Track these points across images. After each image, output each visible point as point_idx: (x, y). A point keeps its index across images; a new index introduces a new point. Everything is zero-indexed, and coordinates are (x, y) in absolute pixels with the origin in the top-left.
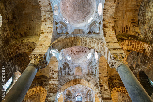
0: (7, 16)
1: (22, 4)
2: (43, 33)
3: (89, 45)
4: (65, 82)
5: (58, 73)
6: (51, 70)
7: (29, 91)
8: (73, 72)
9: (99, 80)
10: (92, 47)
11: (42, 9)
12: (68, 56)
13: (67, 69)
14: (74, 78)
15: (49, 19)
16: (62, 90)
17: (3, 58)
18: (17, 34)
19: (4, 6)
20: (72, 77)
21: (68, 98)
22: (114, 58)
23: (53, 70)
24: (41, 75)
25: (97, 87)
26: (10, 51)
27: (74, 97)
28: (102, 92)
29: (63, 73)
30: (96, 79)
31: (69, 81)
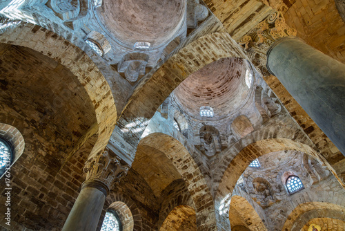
0: (26, 120)
1: (38, 81)
2: (99, 105)
3: (203, 58)
4: (223, 170)
5: (192, 160)
6: (175, 163)
7: (165, 226)
8: (230, 137)
9: (296, 118)
10: (210, 57)
11: (66, 62)
12: (205, 108)
13: (215, 139)
14: (238, 149)
15: (91, 71)
16: (224, 191)
17: (63, 196)
18: (68, 137)
19: (11, 107)
20: (232, 150)
21: (266, 196)
22: (247, 47)
23: (179, 161)
24: (170, 181)
25: (302, 140)
26: (71, 176)
27: (279, 187)
28: (321, 145)
29: (210, 152)
30: (290, 121)
31: (229, 163)
